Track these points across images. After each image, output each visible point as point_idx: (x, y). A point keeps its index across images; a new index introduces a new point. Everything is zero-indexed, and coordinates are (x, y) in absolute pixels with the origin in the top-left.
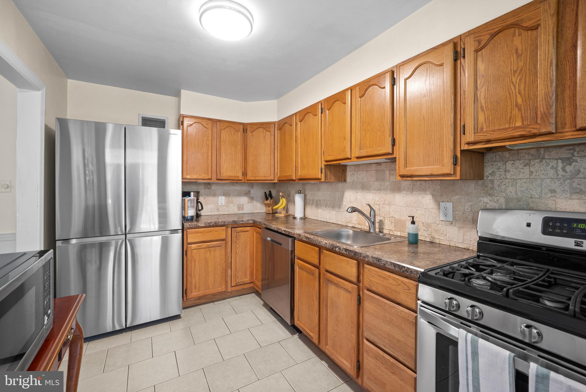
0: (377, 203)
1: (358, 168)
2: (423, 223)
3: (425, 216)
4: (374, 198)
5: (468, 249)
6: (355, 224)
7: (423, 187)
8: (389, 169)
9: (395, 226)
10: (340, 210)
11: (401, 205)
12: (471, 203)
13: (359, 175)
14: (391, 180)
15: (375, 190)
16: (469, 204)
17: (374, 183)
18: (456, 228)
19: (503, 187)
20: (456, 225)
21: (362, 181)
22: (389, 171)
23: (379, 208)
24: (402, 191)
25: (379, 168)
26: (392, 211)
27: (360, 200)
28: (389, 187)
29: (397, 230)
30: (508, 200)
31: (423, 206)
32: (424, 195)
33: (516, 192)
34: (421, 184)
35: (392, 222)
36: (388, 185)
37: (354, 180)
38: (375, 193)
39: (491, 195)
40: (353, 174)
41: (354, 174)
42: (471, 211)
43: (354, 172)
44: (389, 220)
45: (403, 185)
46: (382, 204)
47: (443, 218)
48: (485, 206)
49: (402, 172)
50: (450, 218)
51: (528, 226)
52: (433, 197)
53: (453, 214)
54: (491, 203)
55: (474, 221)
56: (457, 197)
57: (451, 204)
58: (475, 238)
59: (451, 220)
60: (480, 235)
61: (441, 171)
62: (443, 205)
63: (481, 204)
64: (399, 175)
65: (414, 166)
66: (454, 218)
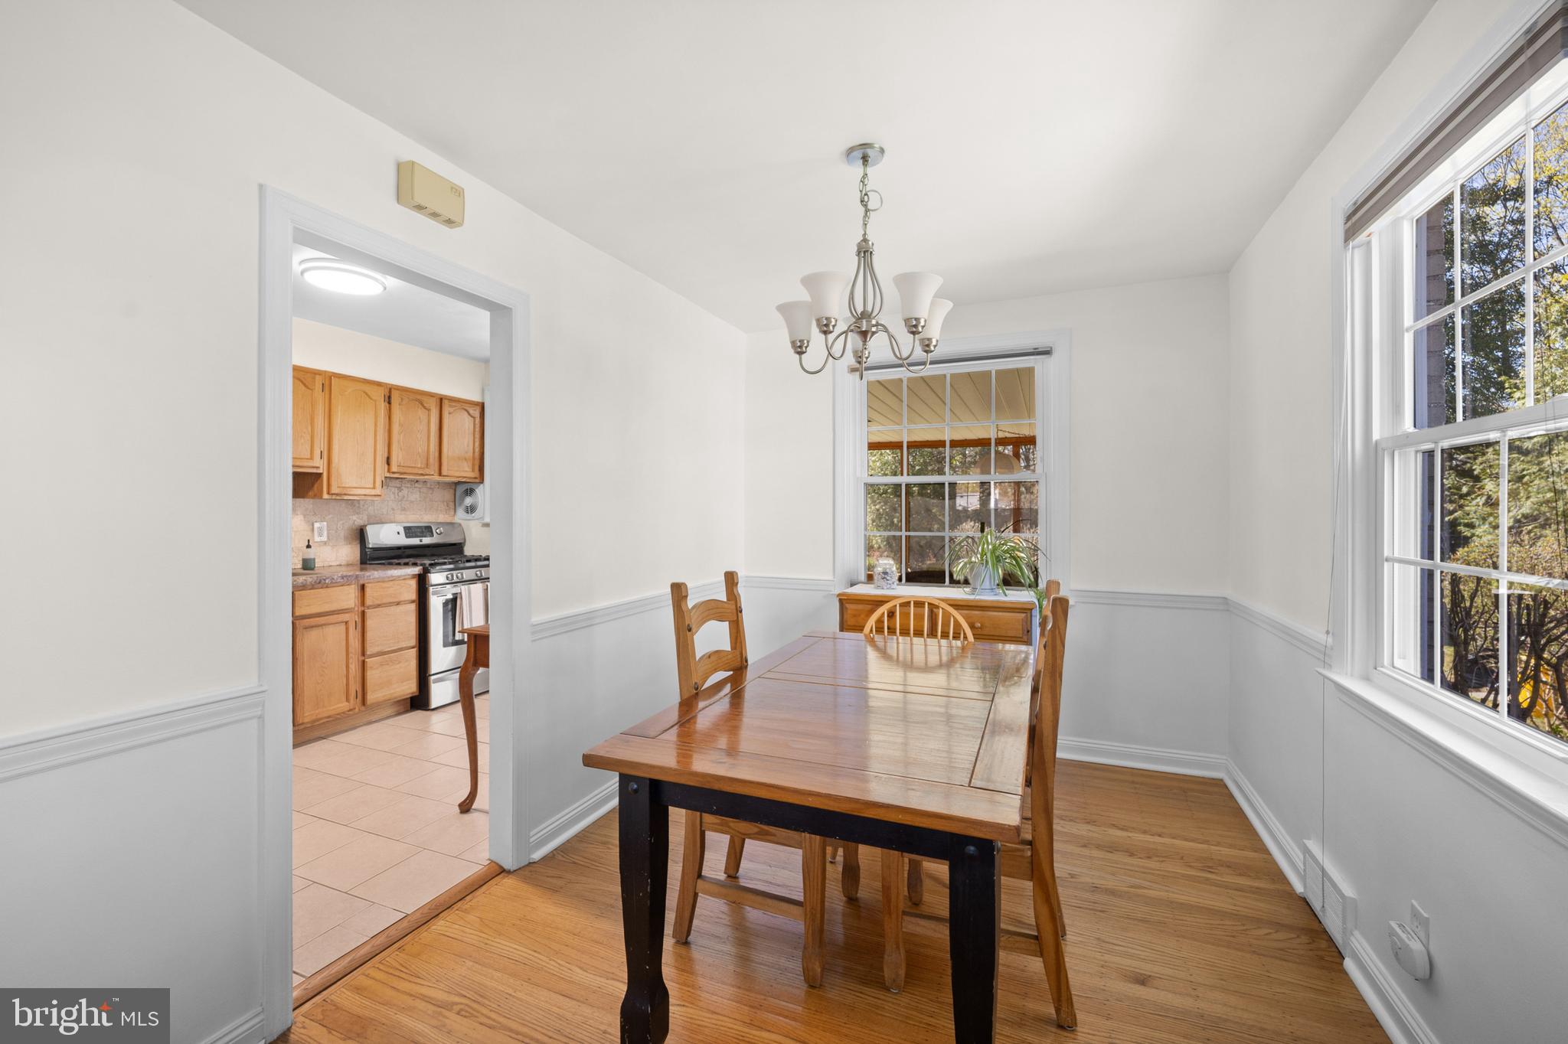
2: (296, 546)
3: (298, 537)
5: (341, 565)
12: (343, 521)
16: (341, 522)
19: (366, 506)
20: (331, 544)
30: (369, 517)
31: (293, 528)
33: (373, 511)
39: (358, 514)
42: (342, 529)
47: (317, 539)
48: (354, 523)
49: (334, 490)
50: (324, 538)
51: (398, 533)
52: (305, 518)
53: (328, 534)
54: (358, 521)
55: (346, 538)
56: (331, 516)
57: (325, 523)
58: (349, 553)
59: (326, 540)
60: (371, 546)
61: (373, 492)
62: (317, 525)
63: (351, 522)
64: (328, 493)
65: (347, 486)
66: (328, 537)
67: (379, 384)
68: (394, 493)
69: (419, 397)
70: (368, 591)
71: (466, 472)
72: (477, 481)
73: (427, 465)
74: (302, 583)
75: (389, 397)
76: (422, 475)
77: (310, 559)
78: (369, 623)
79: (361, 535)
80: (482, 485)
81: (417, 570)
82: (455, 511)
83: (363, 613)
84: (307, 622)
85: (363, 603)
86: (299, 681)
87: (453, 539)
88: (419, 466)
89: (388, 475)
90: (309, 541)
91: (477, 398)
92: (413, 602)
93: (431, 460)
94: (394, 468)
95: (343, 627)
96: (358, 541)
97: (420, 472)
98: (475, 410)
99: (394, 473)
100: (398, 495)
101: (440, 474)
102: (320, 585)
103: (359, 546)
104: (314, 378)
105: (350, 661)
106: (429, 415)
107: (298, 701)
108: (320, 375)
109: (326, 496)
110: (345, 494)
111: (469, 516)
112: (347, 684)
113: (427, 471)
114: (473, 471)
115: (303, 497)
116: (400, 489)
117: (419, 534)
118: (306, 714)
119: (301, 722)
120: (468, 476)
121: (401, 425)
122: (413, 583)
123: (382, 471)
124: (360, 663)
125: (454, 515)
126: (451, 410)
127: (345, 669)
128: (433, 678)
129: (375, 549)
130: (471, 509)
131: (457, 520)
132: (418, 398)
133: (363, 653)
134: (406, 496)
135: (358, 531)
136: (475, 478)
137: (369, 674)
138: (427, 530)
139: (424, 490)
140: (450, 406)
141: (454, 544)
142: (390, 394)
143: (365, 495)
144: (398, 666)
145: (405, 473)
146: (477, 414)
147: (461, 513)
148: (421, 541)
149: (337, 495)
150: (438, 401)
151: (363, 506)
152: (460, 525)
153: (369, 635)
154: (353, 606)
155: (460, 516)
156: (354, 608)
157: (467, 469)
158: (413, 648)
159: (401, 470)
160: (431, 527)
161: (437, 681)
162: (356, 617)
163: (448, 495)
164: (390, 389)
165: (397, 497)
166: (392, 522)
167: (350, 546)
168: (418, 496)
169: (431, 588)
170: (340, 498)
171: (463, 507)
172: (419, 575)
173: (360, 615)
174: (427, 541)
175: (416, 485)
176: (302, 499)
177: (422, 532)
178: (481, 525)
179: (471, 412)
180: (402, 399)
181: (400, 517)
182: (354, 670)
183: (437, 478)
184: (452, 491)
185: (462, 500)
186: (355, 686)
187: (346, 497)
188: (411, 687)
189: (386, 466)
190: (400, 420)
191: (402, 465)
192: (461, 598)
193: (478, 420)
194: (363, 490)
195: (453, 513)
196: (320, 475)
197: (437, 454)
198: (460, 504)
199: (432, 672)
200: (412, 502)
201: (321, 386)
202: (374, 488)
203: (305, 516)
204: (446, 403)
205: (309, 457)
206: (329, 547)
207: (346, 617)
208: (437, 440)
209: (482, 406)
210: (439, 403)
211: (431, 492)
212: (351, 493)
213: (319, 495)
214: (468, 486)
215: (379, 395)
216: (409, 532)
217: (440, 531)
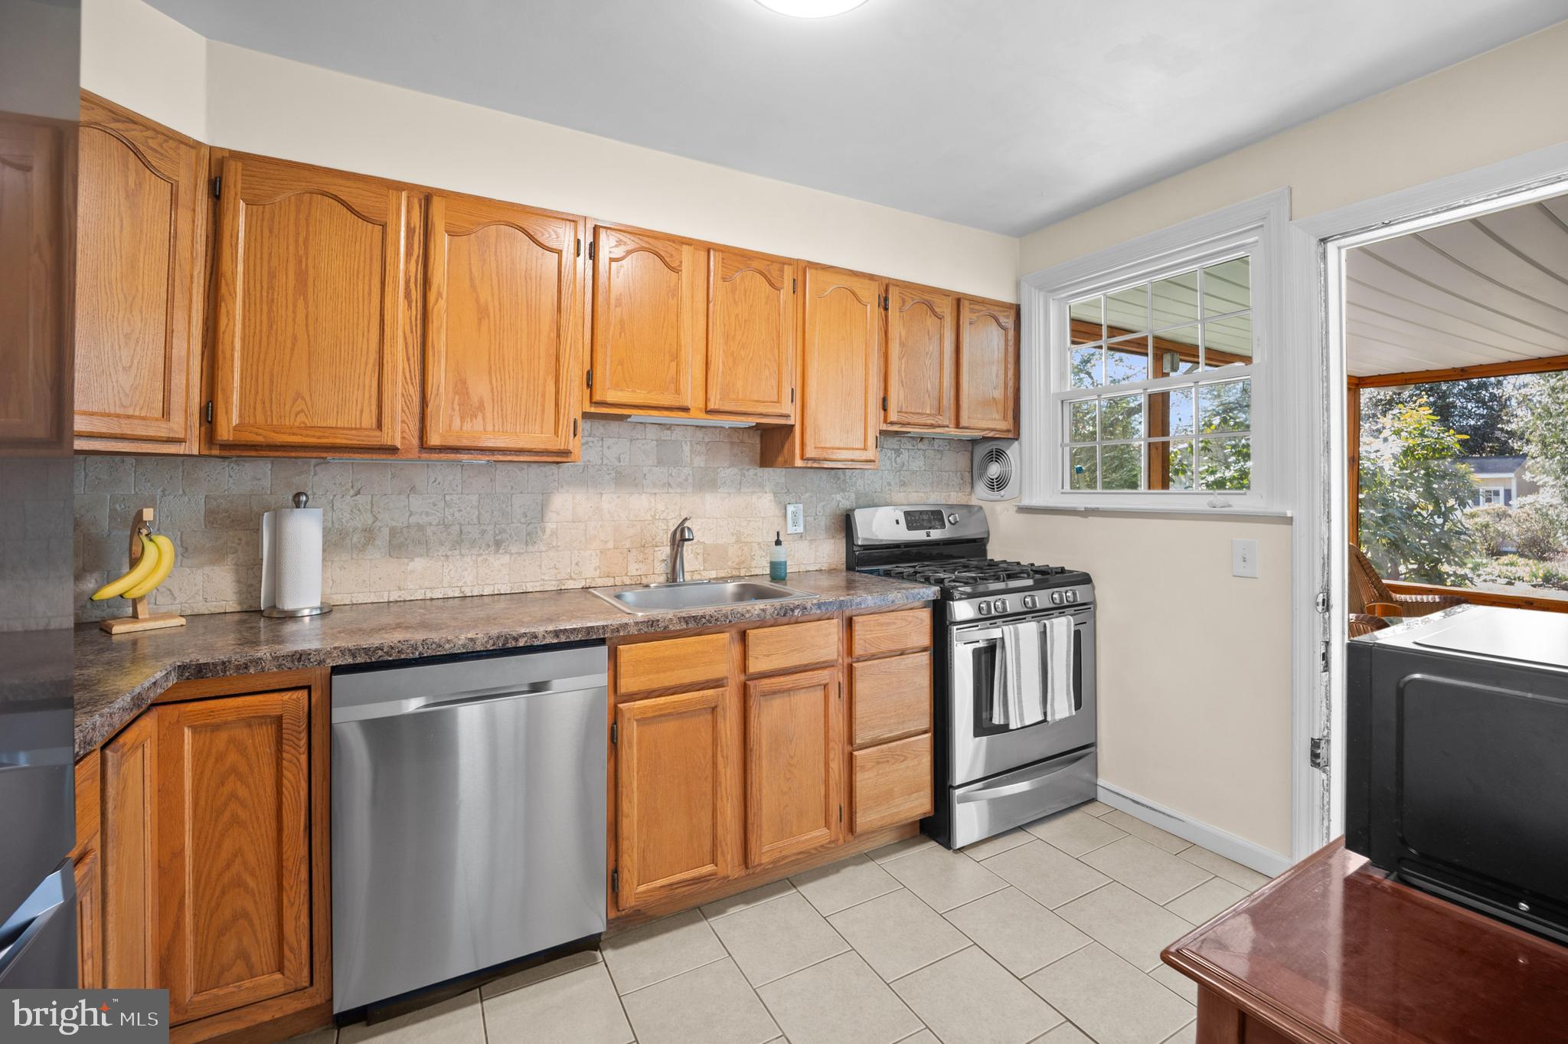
0: (662, 518)
1: (602, 430)
2: (759, 544)
3: (762, 530)
4: (653, 504)
5: (821, 570)
6: (593, 579)
7: (760, 480)
8: (691, 442)
9: (705, 561)
10: (530, 548)
11: (719, 516)
12: (824, 503)
13: (608, 448)
14: (696, 465)
15: (654, 485)
16: (822, 504)
17: (651, 470)
18: (806, 542)
19: (854, 479)
20: (808, 538)
21: (617, 463)
22: (691, 445)
23: (665, 527)
24: (720, 487)
25: (666, 435)
26: (698, 530)
27: (609, 512)
28: (690, 480)
29: (709, 568)
30: (858, 496)
31: (758, 514)
32: (760, 494)
33: (864, 486)
34: (756, 475)
35: (698, 554)
36: (689, 474)
37: (589, 461)
38: (655, 494)
39: (843, 490)
40: (587, 443)
41: (591, 444)
42: (823, 515)
43: (590, 439)
44: (690, 551)
45: (722, 475)
46: (673, 518)
47: (791, 529)
48: (838, 506)
49: (810, 452)
50: (800, 529)
51: (897, 522)
52: (775, 497)
53: (805, 522)
54: (843, 501)
55: (828, 529)
56: (807, 495)
57: (801, 506)
58: (830, 552)
59: (802, 531)
60: (860, 543)
61: (864, 456)
62: (790, 509)
63: (834, 504)
64: (802, 458)
65: (828, 445)
66: (805, 527)
67: (872, 277)
68: (890, 459)
69: (927, 297)
70: (858, 629)
71: (994, 422)
72: (1010, 435)
73: (940, 410)
74: (758, 615)
75: (886, 299)
76: (932, 426)
77: (780, 563)
78: (860, 687)
79: (846, 524)
80: (1016, 443)
81: (931, 592)
82: (972, 487)
83: (850, 669)
84: (766, 684)
85: (850, 651)
86: (754, 789)
87: (970, 532)
88: (928, 412)
89: (884, 427)
90: (778, 533)
91: (1006, 296)
92: (924, 650)
93: (945, 402)
94: (893, 416)
95: (819, 694)
96: (843, 534)
97: (929, 422)
98: (1007, 317)
99: (892, 423)
100: (896, 462)
101: (958, 426)
102: (785, 620)
103: (844, 541)
104: (782, 271)
105: (832, 756)
106: (942, 327)
107: (753, 824)
108: (790, 264)
109: (799, 463)
110: (825, 460)
111: (995, 495)
112: (827, 796)
113: (940, 420)
114: (1005, 418)
115: (771, 466)
116: (898, 452)
117: (925, 524)
118: (765, 848)
119: (756, 864)
120: (998, 427)
121: (902, 344)
122: (925, 615)
123: (875, 423)
124: (846, 756)
125: (970, 494)
126: (974, 316)
127: (823, 770)
128: (958, 792)
129: (865, 547)
130: (998, 484)
131: (974, 501)
132: (925, 298)
133: (850, 740)
134: (906, 463)
135: (844, 517)
136: (1008, 431)
137: (861, 779)
138: (935, 517)
139: (930, 453)
140: (972, 311)
141: (974, 541)
142: (886, 291)
143: (852, 461)
144: (903, 765)
145: (909, 424)
146: (1009, 323)
147: (981, 490)
148: (928, 535)
149: (814, 460)
150: (955, 302)
151: (850, 478)
152: (981, 508)
153: (860, 709)
154: (835, 657)
155: (981, 493)
156: (837, 660)
157: (996, 416)
158: (925, 732)
159: (905, 420)
160: (940, 513)
161: (965, 799)
162: (840, 675)
163: (963, 460)
164: (887, 286)
165: (894, 464)
166: (887, 505)
167: (832, 541)
168: (922, 463)
169: (955, 627)
170: (818, 466)
171: (985, 479)
172: (935, 602)
173: (845, 670)
174: (936, 534)
175: (920, 446)
176: (771, 469)
177: (930, 521)
178: (1016, 508)
179: (1002, 320)
180: (904, 301)
181: (899, 496)
182: (836, 771)
183: (953, 432)
184: (968, 455)
185: (984, 468)
186: (837, 800)
187: (827, 465)
188: (921, 804)
189: (882, 412)
190: (900, 337)
191: (903, 410)
192: (1003, 647)
193: (1011, 333)
194: (851, 452)
195: (969, 490)
196: (790, 428)
197: (953, 393)
198: (981, 475)
199: (958, 782)
200: (914, 472)
201: (791, 284)
202: (865, 449)
203: (775, 494)
204: (965, 304)
205: (775, 399)
206: (806, 543)
207: (823, 676)
208: (953, 368)
209: (1017, 310)
210: (955, 307)
211: (939, 456)
212: (834, 457)
213: (789, 464)
214: (994, 446)
215: (870, 295)
216: (913, 520)
217: (955, 519)
